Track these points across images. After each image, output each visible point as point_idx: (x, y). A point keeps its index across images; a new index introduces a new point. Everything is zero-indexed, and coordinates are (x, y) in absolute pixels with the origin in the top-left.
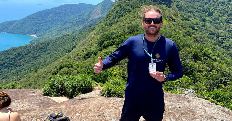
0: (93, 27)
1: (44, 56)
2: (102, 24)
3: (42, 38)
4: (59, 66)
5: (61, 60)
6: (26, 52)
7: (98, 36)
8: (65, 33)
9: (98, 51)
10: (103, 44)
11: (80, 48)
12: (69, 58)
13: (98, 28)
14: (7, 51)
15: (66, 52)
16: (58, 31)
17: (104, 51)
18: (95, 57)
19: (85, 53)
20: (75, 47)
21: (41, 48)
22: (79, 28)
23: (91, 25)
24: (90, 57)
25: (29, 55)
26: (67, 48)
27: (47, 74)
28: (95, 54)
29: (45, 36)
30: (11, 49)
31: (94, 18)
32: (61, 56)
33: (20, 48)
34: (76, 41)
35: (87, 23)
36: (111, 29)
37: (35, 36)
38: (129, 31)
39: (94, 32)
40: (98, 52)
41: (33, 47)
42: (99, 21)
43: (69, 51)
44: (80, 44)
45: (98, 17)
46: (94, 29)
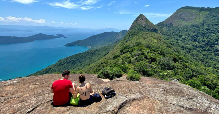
0: (117, 43)
1: (94, 57)
2: (122, 41)
3: (93, 48)
4: (101, 62)
5: (102, 59)
6: (86, 55)
7: (120, 48)
8: (104, 46)
9: (120, 55)
10: (123, 52)
11: (111, 54)
12: (105, 58)
13: (120, 43)
14: (77, 55)
15: (104, 55)
16: (101, 45)
17: (124, 55)
18: (119, 58)
19: (114, 56)
20: (108, 53)
21: (93, 53)
22: (110, 43)
23: (116, 42)
24: (116, 58)
25: (87, 57)
26: (105, 53)
27: (95, 67)
28: (119, 57)
29: (95, 47)
30: (79, 53)
31: (118, 38)
32: (102, 58)
33: (83, 53)
34: (109, 50)
35: (115, 41)
36: (127, 44)
37: (90, 47)
38: (136, 45)
39: (118, 45)
40: (121, 56)
41: (89, 53)
42: (120, 40)
43: (106, 55)
44: (111, 52)
45: (120, 38)
46: (118, 44)
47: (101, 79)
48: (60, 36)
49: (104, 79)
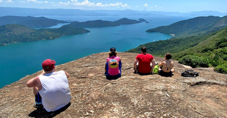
1: (176, 47)
2: (223, 30)
3: (178, 37)
4: (185, 53)
5: (186, 50)
6: (167, 43)
7: (218, 39)
8: (193, 35)
9: (215, 48)
10: (221, 45)
11: (201, 45)
12: (191, 50)
13: (219, 34)
14: (157, 42)
15: (191, 46)
16: (189, 33)
17: (220, 49)
18: (211, 52)
19: (204, 49)
20: (197, 44)
21: (176, 42)
22: (203, 32)
23: (213, 31)
24: (207, 52)
25: (168, 45)
26: (191, 44)
27: (175, 57)
28: (211, 50)
29: (179, 36)
30: (159, 41)
31: (218, 26)
32: (186, 49)
33: (164, 41)
34: (199, 40)
35: (211, 30)
37: (174, 35)
39: (215, 36)
40: (214, 50)
41: (171, 41)
42: (221, 28)
43: (193, 46)
44: (201, 43)
45: (222, 25)
46: (215, 34)
47: (183, 65)
48: (142, 20)
49: (185, 66)
